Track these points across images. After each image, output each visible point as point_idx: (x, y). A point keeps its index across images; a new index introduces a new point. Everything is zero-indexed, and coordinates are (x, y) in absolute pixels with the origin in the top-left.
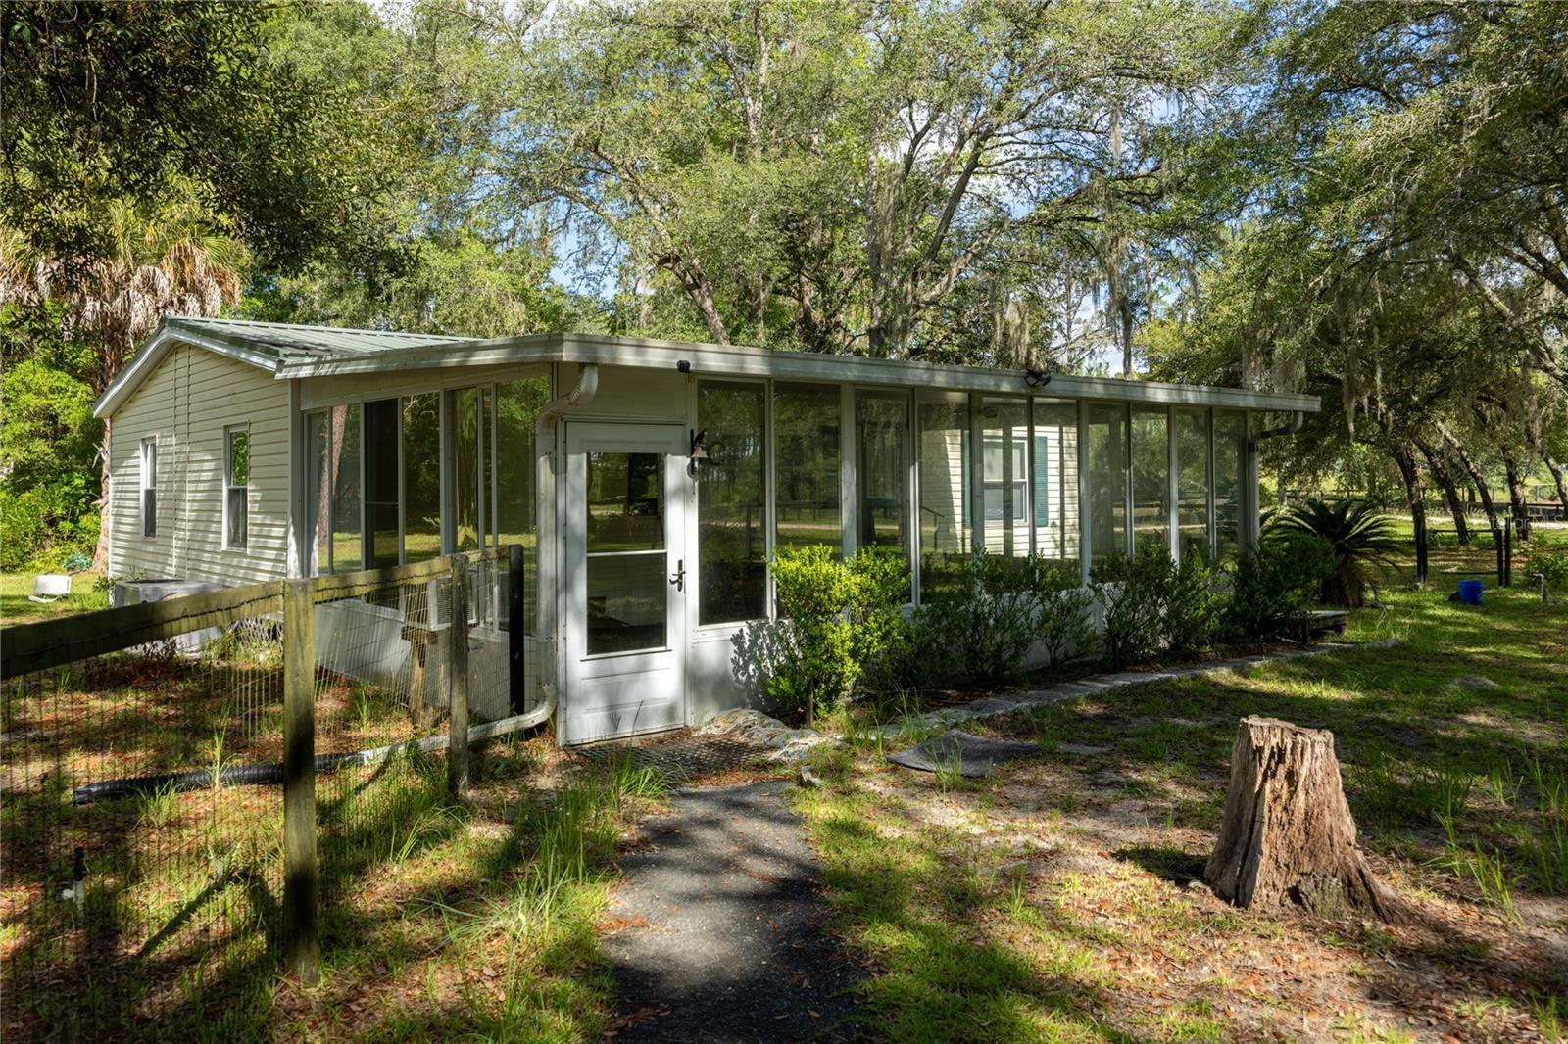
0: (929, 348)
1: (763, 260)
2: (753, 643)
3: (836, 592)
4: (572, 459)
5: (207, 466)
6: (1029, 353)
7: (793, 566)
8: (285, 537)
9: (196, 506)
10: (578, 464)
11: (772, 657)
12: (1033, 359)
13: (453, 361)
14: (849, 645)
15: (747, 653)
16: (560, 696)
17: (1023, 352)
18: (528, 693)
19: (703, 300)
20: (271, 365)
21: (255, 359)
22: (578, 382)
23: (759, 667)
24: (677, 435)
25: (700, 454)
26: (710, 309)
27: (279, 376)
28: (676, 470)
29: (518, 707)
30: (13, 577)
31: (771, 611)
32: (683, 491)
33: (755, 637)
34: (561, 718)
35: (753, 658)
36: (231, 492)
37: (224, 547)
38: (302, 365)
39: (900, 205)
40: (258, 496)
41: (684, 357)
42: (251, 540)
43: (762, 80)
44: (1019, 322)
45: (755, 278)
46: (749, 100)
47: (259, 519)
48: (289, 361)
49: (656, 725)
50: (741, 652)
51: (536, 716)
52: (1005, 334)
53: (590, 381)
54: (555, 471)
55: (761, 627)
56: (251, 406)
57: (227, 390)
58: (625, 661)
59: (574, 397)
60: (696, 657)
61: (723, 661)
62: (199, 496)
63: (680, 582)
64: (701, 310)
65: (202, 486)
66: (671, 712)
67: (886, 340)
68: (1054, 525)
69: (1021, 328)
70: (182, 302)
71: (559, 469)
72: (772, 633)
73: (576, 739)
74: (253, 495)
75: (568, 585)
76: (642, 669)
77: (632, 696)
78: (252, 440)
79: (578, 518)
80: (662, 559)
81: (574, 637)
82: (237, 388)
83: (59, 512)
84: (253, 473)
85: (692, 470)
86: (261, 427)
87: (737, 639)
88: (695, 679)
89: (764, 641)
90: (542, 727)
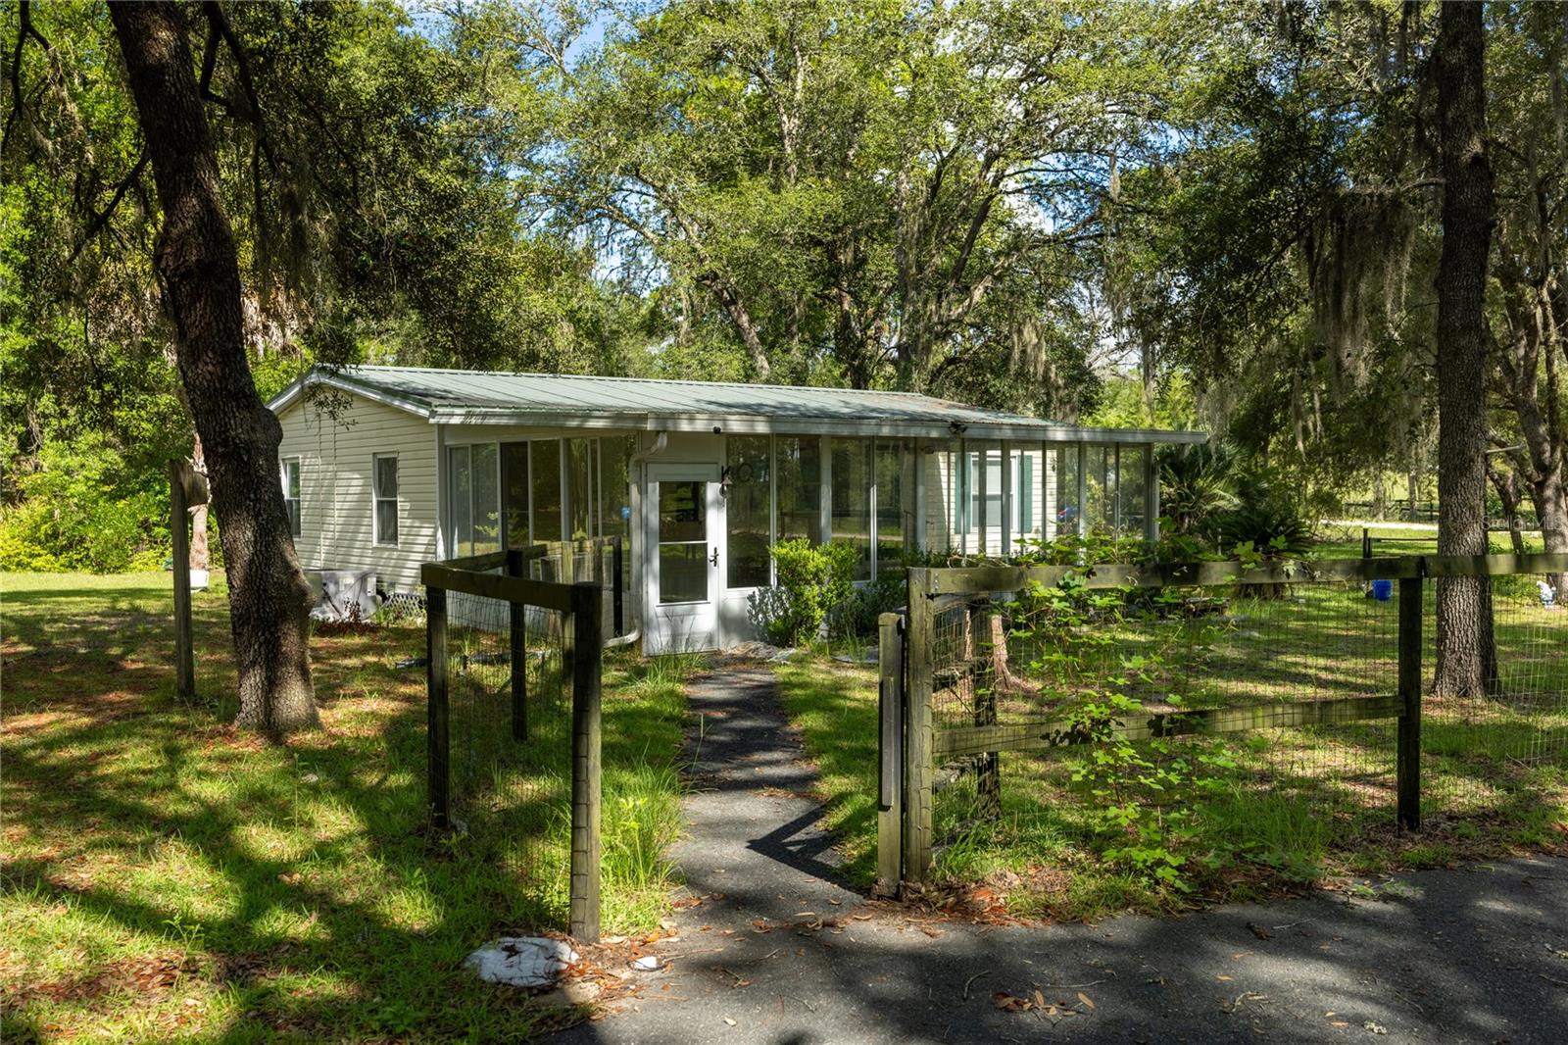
0: (966, 357)
1: (795, 284)
2: (761, 601)
3: (811, 567)
4: (650, 485)
5: (355, 483)
6: (1047, 370)
7: (784, 551)
8: (434, 535)
9: (344, 513)
10: (654, 489)
11: (774, 611)
12: (1053, 375)
13: (574, 423)
14: (818, 599)
15: (758, 607)
16: (644, 624)
17: (1041, 370)
18: (625, 626)
19: (739, 316)
20: (423, 412)
21: (408, 407)
22: (655, 442)
23: (765, 617)
24: (714, 469)
25: (728, 481)
26: (746, 325)
27: (432, 421)
28: (712, 491)
29: (619, 630)
30: (115, 576)
31: (773, 581)
32: (718, 504)
33: (763, 596)
34: (644, 639)
35: (761, 610)
36: (380, 504)
37: (375, 544)
38: (453, 415)
39: (926, 231)
40: (408, 506)
41: (718, 424)
42: (401, 539)
43: (798, 96)
44: (1035, 341)
45: (790, 296)
46: (785, 118)
47: (408, 522)
48: (440, 410)
49: (701, 647)
50: (754, 606)
51: (632, 637)
52: (1024, 352)
53: (663, 441)
54: (640, 492)
55: (767, 591)
56: (400, 439)
57: (375, 425)
58: (681, 607)
59: (653, 449)
60: (725, 605)
61: (742, 609)
62: (347, 505)
63: (715, 561)
64: (738, 327)
65: (349, 498)
66: (710, 640)
67: (913, 357)
68: (1037, 531)
69: (1038, 346)
70: (266, 327)
71: (643, 491)
72: (774, 595)
73: (651, 653)
74: (402, 503)
75: (648, 560)
76: (691, 613)
77: (686, 628)
78: (400, 464)
79: (654, 519)
80: (705, 546)
81: (652, 591)
82: (385, 424)
83: (155, 519)
84: (401, 489)
85: (722, 491)
86: (409, 455)
87: (751, 598)
88: (726, 621)
89: (769, 599)
90: (632, 645)
